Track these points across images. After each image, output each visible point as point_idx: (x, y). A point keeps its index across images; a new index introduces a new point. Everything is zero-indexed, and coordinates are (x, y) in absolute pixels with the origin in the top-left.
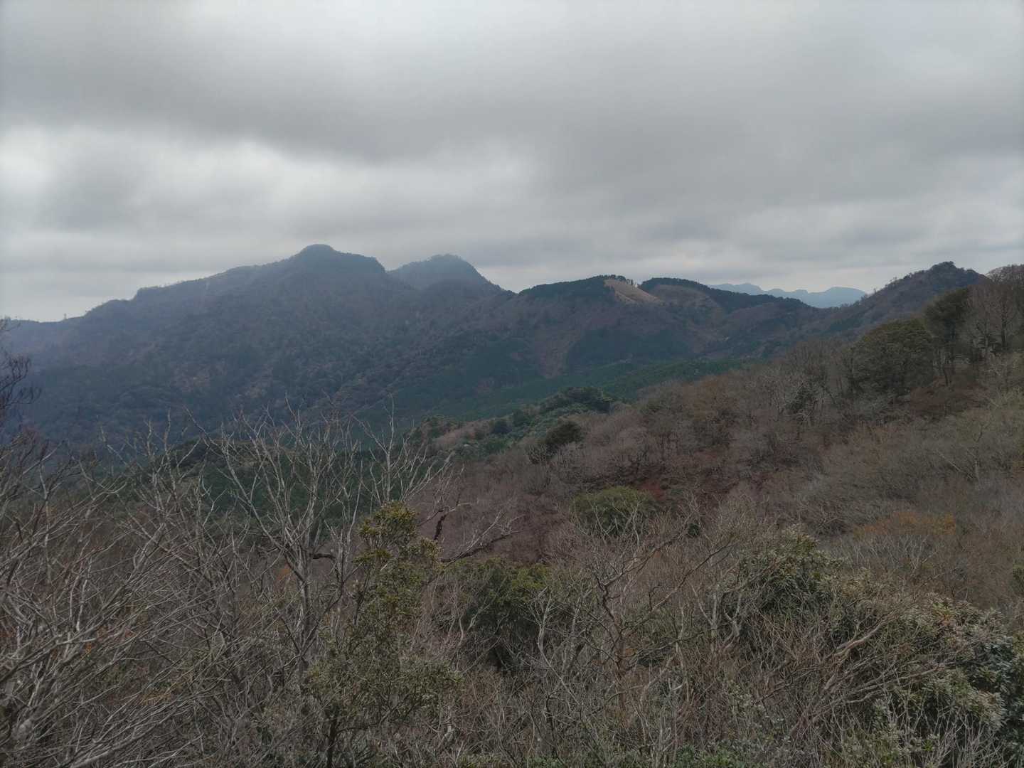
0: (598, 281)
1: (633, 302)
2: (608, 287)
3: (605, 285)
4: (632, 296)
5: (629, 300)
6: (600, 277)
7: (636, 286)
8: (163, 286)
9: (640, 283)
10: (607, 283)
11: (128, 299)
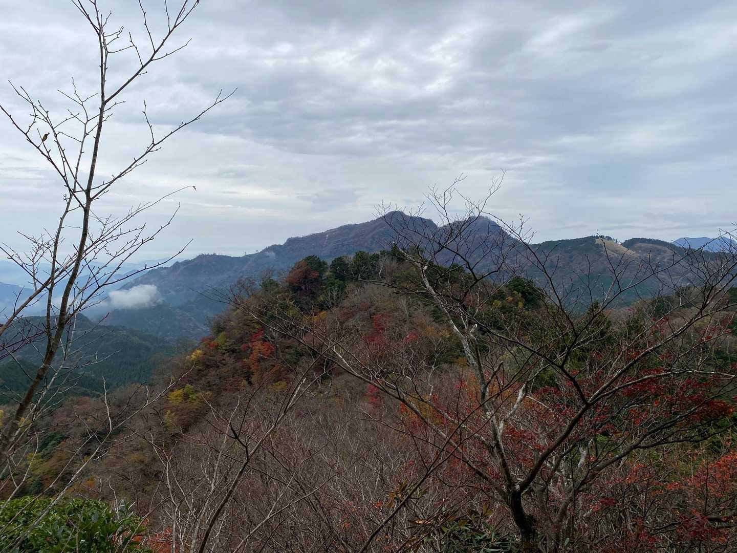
0: (591, 239)
1: (616, 255)
2: (598, 244)
3: (596, 243)
4: (616, 251)
5: (613, 255)
6: (592, 237)
7: (620, 243)
8: (301, 237)
9: (623, 242)
10: (598, 241)
11: (282, 244)
